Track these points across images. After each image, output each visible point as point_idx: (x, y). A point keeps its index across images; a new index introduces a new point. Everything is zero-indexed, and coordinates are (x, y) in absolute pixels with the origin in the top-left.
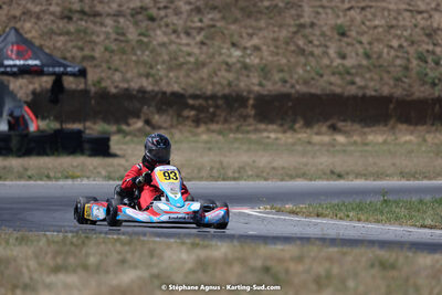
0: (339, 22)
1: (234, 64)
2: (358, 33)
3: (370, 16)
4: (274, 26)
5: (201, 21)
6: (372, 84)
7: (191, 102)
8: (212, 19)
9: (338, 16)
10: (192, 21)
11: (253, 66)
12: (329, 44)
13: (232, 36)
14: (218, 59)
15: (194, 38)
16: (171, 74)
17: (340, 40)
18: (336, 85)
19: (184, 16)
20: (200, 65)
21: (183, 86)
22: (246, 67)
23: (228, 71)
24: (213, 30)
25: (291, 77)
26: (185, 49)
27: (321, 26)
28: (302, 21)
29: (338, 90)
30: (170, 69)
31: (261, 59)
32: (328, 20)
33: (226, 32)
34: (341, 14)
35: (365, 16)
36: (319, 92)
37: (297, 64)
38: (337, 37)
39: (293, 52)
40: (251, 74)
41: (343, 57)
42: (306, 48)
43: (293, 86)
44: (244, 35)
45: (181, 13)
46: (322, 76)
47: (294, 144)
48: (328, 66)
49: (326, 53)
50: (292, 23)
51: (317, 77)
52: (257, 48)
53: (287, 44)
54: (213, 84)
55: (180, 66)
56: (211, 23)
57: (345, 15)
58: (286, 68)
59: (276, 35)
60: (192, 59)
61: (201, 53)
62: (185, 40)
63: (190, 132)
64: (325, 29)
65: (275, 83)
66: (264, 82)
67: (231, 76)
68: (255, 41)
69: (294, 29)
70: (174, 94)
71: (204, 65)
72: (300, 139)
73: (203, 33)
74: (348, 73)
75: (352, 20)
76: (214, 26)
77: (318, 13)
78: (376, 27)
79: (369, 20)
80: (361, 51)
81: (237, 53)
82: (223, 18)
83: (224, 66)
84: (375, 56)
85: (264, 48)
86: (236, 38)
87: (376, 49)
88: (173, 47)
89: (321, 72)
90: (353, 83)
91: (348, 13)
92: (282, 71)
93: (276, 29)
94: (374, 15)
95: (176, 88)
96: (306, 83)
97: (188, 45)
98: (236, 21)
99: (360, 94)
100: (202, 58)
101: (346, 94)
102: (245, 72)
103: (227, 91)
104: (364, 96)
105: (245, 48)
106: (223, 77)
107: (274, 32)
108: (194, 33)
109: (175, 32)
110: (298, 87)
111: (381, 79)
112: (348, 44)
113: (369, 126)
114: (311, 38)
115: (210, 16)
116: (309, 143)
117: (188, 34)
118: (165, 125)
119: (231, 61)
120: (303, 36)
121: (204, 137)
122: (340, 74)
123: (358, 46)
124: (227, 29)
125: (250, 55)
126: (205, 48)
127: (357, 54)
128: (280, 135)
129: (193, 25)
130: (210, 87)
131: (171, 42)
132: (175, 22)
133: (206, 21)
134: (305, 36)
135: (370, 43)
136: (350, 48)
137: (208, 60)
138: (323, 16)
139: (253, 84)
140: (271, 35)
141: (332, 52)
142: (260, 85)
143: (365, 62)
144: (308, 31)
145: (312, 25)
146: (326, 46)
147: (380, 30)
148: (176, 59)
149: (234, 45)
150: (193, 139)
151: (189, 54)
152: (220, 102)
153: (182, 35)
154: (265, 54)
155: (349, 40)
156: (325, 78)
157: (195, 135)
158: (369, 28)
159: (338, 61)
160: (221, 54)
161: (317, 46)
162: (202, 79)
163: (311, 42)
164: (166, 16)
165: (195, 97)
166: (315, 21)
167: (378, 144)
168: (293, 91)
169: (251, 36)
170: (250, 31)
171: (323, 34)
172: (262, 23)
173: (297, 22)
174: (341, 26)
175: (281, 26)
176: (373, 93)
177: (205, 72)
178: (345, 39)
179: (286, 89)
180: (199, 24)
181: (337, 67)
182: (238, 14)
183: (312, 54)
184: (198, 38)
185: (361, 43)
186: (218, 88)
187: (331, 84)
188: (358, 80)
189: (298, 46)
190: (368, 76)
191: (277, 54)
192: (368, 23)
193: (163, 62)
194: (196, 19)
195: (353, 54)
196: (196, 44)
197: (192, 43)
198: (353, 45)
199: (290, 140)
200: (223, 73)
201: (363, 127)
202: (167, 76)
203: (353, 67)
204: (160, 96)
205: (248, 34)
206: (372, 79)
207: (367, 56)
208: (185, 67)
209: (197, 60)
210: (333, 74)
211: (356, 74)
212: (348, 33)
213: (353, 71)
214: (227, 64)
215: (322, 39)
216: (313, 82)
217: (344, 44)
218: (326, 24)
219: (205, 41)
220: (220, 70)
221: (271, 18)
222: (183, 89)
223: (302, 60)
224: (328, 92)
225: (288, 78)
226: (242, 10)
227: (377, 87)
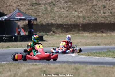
0: (103, 4)
1: (76, 16)
2: (108, 7)
3: (111, 2)
4: (86, 5)
5: (67, 5)
6: (112, 20)
7: (65, 26)
8: (70, 4)
9: (103, 3)
11: (81, 16)
12: (101, 10)
13: (75, 8)
14: (71, 15)
15: (65, 9)
16: (59, 19)
17: (104, 9)
18: (103, 21)
19: (63, 4)
20: (67, 17)
21: (62, 22)
22: (79, 17)
23: (74, 18)
24: (70, 7)
25: (91, 19)
26: (63, 12)
27: (99, 5)
28: (93, 4)
30: (59, 18)
31: (83, 14)
32: (100, 4)
33: (73, 8)
34: (104, 2)
35: (110, 2)
36: (98, 22)
37: (92, 15)
38: (103, 8)
39: (91, 12)
40: (80, 18)
41: (105, 13)
43: (91, 21)
44: (78, 8)
46: (99, 18)
47: (92, 37)
48: (100, 16)
49: (100, 12)
50: (91, 5)
51: (97, 19)
52: (82, 12)
53: (90, 10)
54: (70, 21)
55: (62, 17)
56: (70, 5)
57: (105, 2)
58: (90, 17)
59: (87, 8)
60: (65, 15)
61: (67, 13)
62: (63, 10)
63: (65, 34)
64: (99, 6)
65: (87, 21)
66: (84, 20)
67: (75, 19)
68: (81, 10)
69: (91, 6)
71: (68, 16)
72: (93, 35)
73: (67, 8)
74: (106, 17)
75: (107, 3)
76: (70, 6)
77: (98, 2)
78: (113, 5)
79: (111, 3)
80: (109, 11)
81: (76, 13)
82: (73, 4)
83: (73, 17)
84: (113, 13)
85: (84, 11)
86: (76, 9)
87: (113, 11)
88: (60, 12)
89: (99, 17)
90: (107, 20)
92: (88, 17)
93: (87, 6)
94: (113, 2)
95: (61, 23)
96: (95, 20)
97: (64, 11)
98: (76, 5)
100: (67, 15)
101: (106, 23)
102: (79, 18)
103: (74, 23)
104: (110, 23)
105: (79, 12)
106: (73, 20)
108: (65, 8)
109: (60, 8)
110: (93, 21)
112: (106, 10)
114: (96, 8)
115: (69, 4)
116: (96, 36)
117: (64, 8)
118: (58, 33)
119: (75, 15)
122: (104, 18)
123: (108, 10)
124: (74, 7)
126: (68, 12)
127: (108, 12)
128: (88, 34)
130: (69, 22)
131: (59, 11)
132: (60, 5)
133: (68, 5)
134: (94, 8)
135: (111, 9)
136: (106, 11)
138: (99, 2)
139: (81, 21)
140: (85, 8)
141: (102, 12)
142: (83, 21)
143: (110, 14)
146: (100, 11)
148: (60, 15)
149: (76, 11)
151: (64, 14)
152: (72, 26)
154: (84, 13)
156: (100, 19)
159: (103, 14)
160: (72, 13)
161: (98, 11)
162: (68, 20)
163: (96, 10)
164: (58, 4)
166: (97, 4)
167: (114, 36)
168: (91, 23)
169: (80, 8)
170: (80, 7)
171: (99, 7)
172: (83, 5)
174: (104, 5)
175: (88, 6)
176: (113, 22)
178: (105, 9)
179: (90, 22)
180: (66, 6)
181: (103, 16)
182: (77, 3)
183: (96, 13)
185: (109, 9)
186: (72, 22)
187: (101, 20)
188: (108, 19)
189: (93, 11)
190: (111, 18)
191: (87, 13)
192: (111, 4)
193: (57, 16)
194: (66, 4)
195: (107, 12)
197: (65, 11)
198: (107, 10)
199: (91, 36)
202: (58, 20)
203: (107, 16)
204: (57, 25)
206: (112, 19)
207: (111, 13)
208: (63, 17)
209: (66, 15)
210: (102, 18)
211: (108, 18)
212: (106, 7)
213: (107, 17)
215: (99, 8)
216: (97, 20)
217: (105, 10)
218: (100, 5)
219: (68, 10)
220: (72, 18)
221: (85, 4)
222: (63, 23)
223: (94, 14)
224: (101, 22)
225: (90, 19)
226: (78, 2)
227: (114, 21)
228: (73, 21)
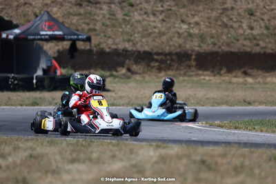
0: (249, 6)
1: (183, 33)
2: (261, 14)
3: (269, 3)
4: (208, 9)
5: (162, 6)
6: (270, 46)
7: (156, 57)
8: (169, 6)
9: (249, 3)
10: (157, 7)
11: (195, 34)
12: (242, 20)
13: (181, 15)
14: (173, 30)
15: (158, 17)
16: (144, 40)
17: (250, 18)
18: (247, 46)
19: (152, 3)
20: (161, 34)
21: (151, 47)
22: (190, 35)
23: (179, 37)
24: (170, 12)
25: (219, 42)
26: (152, 24)
27: (238, 9)
28: (226, 6)
29: (249, 50)
30: (143, 36)
31: (200, 30)
32: (242, 6)
33: (178, 13)
34: (250, 1)
35: (266, 3)
36: (236, 50)
37: (222, 33)
38: (248, 16)
39: (220, 26)
40: (194, 40)
41: (252, 29)
42: (228, 23)
43: (220, 47)
44: (189, 15)
45: (150, 1)
46: (238, 40)
47: (220, 83)
48: (242, 35)
49: (241, 27)
50: (220, 7)
51: (235, 41)
52: (197, 23)
53: (217, 21)
54: (170, 46)
55: (149, 35)
56: (169, 8)
57: (253, 3)
58: (215, 36)
59: (209, 15)
60: (157, 31)
61: (162, 27)
62: (152, 18)
63: (155, 76)
64: (240, 11)
65: (208, 45)
66: (202, 45)
67: (181, 41)
68: (196, 19)
69: (221, 11)
70: (145, 52)
71: (164, 34)
72: (224, 80)
73: (163, 14)
74: (255, 39)
75: (258, 5)
76: (170, 10)
77: (236, 1)
78: (272, 10)
79: (268, 5)
80: (263, 25)
81: (185, 26)
82: (176, 5)
83: (177, 35)
84: (272, 28)
85: (202, 23)
86: (184, 17)
87: (272, 24)
88: (145, 23)
89: (238, 38)
90: (258, 45)
92: (213, 37)
93: (209, 11)
94: (272, 2)
95: (147, 48)
96: (228, 45)
97: (154, 21)
98: (184, 6)
99: (262, 51)
100: (163, 29)
101: (254, 51)
102: (190, 38)
103: (178, 50)
104: (265, 53)
105: (190, 24)
106: (176, 41)
107: (208, 13)
108: (158, 14)
109: (146, 13)
110: (223, 48)
112: (255, 21)
113: (268, 72)
114: (231, 17)
115: (168, 3)
116: (230, 82)
117: (154, 15)
118: (139, 72)
119: (181, 31)
122: (249, 39)
123: (261, 22)
124: (178, 11)
125: (193, 28)
126: (164, 23)
127: (261, 27)
128: (212, 78)
129: (157, 9)
130: (168, 48)
131: (144, 20)
132: (146, 7)
133: (166, 7)
134: (227, 16)
135: (269, 20)
136: (256, 23)
137: (166, 31)
138: (239, 3)
139: (195, 46)
140: (206, 15)
141: (245, 25)
142: (199, 46)
143: (265, 32)
144: (229, 12)
145: (232, 9)
146: (241, 22)
148: (146, 30)
149: (183, 21)
150: (157, 80)
151: (155, 28)
152: (174, 57)
153: (151, 16)
154: (203, 27)
155: (256, 18)
156: (240, 42)
157: (158, 77)
158: (268, 10)
159: (248, 31)
160: (174, 27)
161: (235, 22)
162: (163, 43)
163: (231, 19)
164: (140, 3)
165: (158, 54)
166: (234, 6)
167: (273, 83)
168: (220, 50)
169: (193, 16)
170: (193, 13)
171: (239, 14)
172: (201, 8)
173: (223, 7)
174: (250, 10)
175: (212, 10)
176: (271, 51)
177: (164, 38)
178: (253, 18)
179: (215, 49)
180: (161, 9)
181: (248, 35)
182: (186, 2)
183: (232, 27)
184: (161, 17)
185: (263, 20)
186: (173, 48)
187: (244, 45)
188: (261, 43)
189: (223, 22)
190: (267, 40)
191: (210, 27)
192: (267, 7)
193: (139, 32)
194: (159, 5)
195: (258, 27)
196: (159, 21)
197: (157, 20)
198: (257, 21)
199: (218, 81)
200: (176, 39)
201: (264, 73)
202: (141, 41)
203: (258, 35)
204: (136, 53)
205: (192, 15)
206: (270, 42)
207: (267, 28)
208: (152, 35)
209: (160, 31)
210: (246, 39)
211: (260, 39)
212: (255, 14)
213: (258, 37)
214: (178, 33)
215: (238, 17)
216: (232, 44)
217: (252, 21)
218: (241, 8)
219: (165, 19)
220: (174, 37)
221: (206, 5)
222: (151, 49)
223: (226, 30)
224: (242, 51)
225: (216, 42)
227: (273, 48)
228: (177, 45)
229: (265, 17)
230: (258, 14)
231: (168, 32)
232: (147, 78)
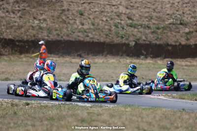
0: (80, 9)
1: (36, 26)
2: (88, 14)
3: (93, 7)
4: (51, 10)
5: (19, 7)
6: (96, 37)
7: (17, 43)
9: (79, 6)
11: (44, 28)
12: (76, 18)
13: (33, 14)
14: (28, 24)
15: (16, 15)
16: (8, 31)
17: (81, 17)
18: (81, 37)
20: (20, 27)
21: (13, 36)
22: (41, 28)
23: (33, 30)
24: (25, 11)
25: (61, 33)
26: (13, 19)
27: (72, 11)
28: (63, 8)
29: (82, 39)
30: (7, 29)
31: (47, 25)
32: (75, 8)
33: (31, 12)
34: (80, 5)
35: (91, 6)
36: (73, 40)
37: (63, 27)
38: (79, 16)
39: (61, 22)
40: (43, 31)
41: (83, 24)
42: (66, 20)
43: (62, 37)
44: (39, 14)
45: (10, 3)
46: (74, 33)
47: (64, 63)
48: (76, 29)
49: (75, 23)
50: (59, 9)
51: (72, 33)
52: (45, 20)
53: (58, 18)
54: (27, 35)
55: (12, 27)
56: (23, 8)
57: (82, 6)
58: (59, 29)
59: (53, 14)
60: (16, 24)
61: (20, 22)
62: (12, 15)
63: (18, 57)
64: (74, 12)
65: (54, 36)
66: (50, 35)
67: (34, 32)
68: (44, 17)
69: (61, 12)
70: (10, 40)
71: (22, 27)
72: (66, 61)
73: (20, 12)
74: (85, 32)
75: (85, 8)
76: (25, 9)
77: (70, 5)
78: (95, 12)
79: (93, 9)
80: (90, 22)
81: (37, 22)
82: (29, 6)
83: (31, 28)
84: (96, 24)
85: (48, 20)
86: (35, 15)
87: (96, 21)
88: (8, 19)
89: (74, 31)
90: (88, 36)
91: (83, 5)
92: (56, 30)
93: (53, 11)
94: (94, 6)
95: (10, 37)
96: (68, 36)
97: (14, 18)
98: (34, 7)
99: (91, 41)
100: (21, 24)
101: (85, 41)
102: (41, 31)
103: (33, 39)
104: (93, 42)
105: (40, 20)
106: (31, 33)
107: (52, 13)
108: (16, 12)
109: (7, 12)
110: (64, 38)
111: (100, 35)
112: (84, 19)
113: (96, 56)
114: (68, 16)
115: (22, 5)
116: (71, 62)
117: (14, 13)
118: (6, 54)
119: (34, 25)
120: (64, 15)
121: (24, 59)
122: (82, 32)
123: (89, 20)
125: (42, 23)
126: (22, 20)
127: (89, 24)
128: (58, 59)
129: (16, 9)
130: (26, 37)
131: (6, 16)
132: (8, 7)
133: (21, 8)
134: (65, 15)
135: (94, 19)
136: (85, 21)
137: (24, 25)
138: (72, 6)
139: (45, 36)
140: (51, 14)
141: (78, 22)
142: (48, 36)
143: (92, 27)
144: (66, 13)
145: (68, 10)
146: (75, 20)
147: (97, 13)
148: (9, 24)
149: (34, 18)
150: (20, 60)
151: (15, 22)
152: (30, 44)
153: (11, 13)
154: (49, 22)
155: (85, 17)
156: (76, 34)
157: (21, 58)
158: (92, 12)
159: (80, 26)
160: (30, 22)
161: (71, 20)
162: (22, 33)
163: (68, 18)
164: (3, 4)
165: (19, 41)
166: (70, 8)
167: (100, 63)
168: (62, 39)
169: (42, 14)
170: (41, 12)
171: (73, 14)
172: (46, 9)
173: (62, 8)
174: (80, 11)
175: (54, 10)
176: (97, 41)
177: (23, 30)
178: (83, 17)
179: (59, 38)
180: (18, 8)
181: (80, 29)
182: (35, 5)
183: (69, 23)
184: (18, 15)
185: (89, 18)
186: (29, 37)
187: (79, 36)
188: (90, 35)
189: (63, 19)
190: (94, 33)
191: (54, 23)
193: (4, 25)
194: (17, 6)
195: (87, 23)
196: (18, 17)
197: (16, 17)
198: (86, 19)
199: (62, 61)
200: (31, 31)
201: (93, 56)
202: (6, 32)
203: (87, 29)
204: (3, 40)
205: (41, 14)
206: (96, 35)
207: (93, 25)
208: (14, 27)
209: (19, 24)
210: (79, 32)
211: (89, 32)
212: (84, 14)
213: (87, 31)
214: (33, 27)
215: (73, 16)
216: (70, 35)
217: (82, 19)
218: (74, 10)
219: (22, 16)
220: (29, 29)
221: (50, 7)
222: (14, 37)
223: (65, 26)
224: (77, 40)
225: (59, 33)
226: (37, 2)
227: (98, 38)
228: (32, 35)
229: (91, 17)
230: (86, 14)
231: (25, 26)
232: (12, 58)
